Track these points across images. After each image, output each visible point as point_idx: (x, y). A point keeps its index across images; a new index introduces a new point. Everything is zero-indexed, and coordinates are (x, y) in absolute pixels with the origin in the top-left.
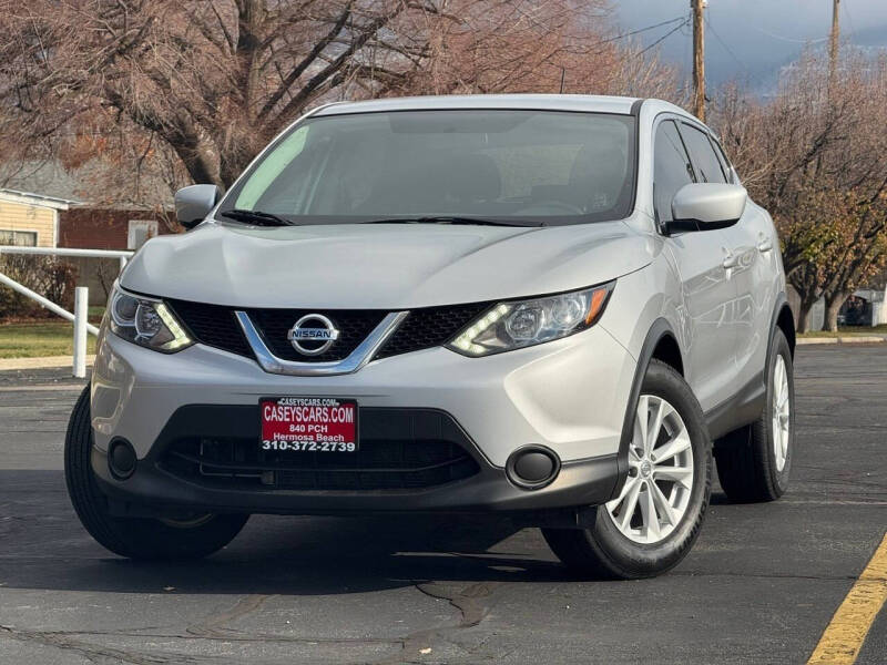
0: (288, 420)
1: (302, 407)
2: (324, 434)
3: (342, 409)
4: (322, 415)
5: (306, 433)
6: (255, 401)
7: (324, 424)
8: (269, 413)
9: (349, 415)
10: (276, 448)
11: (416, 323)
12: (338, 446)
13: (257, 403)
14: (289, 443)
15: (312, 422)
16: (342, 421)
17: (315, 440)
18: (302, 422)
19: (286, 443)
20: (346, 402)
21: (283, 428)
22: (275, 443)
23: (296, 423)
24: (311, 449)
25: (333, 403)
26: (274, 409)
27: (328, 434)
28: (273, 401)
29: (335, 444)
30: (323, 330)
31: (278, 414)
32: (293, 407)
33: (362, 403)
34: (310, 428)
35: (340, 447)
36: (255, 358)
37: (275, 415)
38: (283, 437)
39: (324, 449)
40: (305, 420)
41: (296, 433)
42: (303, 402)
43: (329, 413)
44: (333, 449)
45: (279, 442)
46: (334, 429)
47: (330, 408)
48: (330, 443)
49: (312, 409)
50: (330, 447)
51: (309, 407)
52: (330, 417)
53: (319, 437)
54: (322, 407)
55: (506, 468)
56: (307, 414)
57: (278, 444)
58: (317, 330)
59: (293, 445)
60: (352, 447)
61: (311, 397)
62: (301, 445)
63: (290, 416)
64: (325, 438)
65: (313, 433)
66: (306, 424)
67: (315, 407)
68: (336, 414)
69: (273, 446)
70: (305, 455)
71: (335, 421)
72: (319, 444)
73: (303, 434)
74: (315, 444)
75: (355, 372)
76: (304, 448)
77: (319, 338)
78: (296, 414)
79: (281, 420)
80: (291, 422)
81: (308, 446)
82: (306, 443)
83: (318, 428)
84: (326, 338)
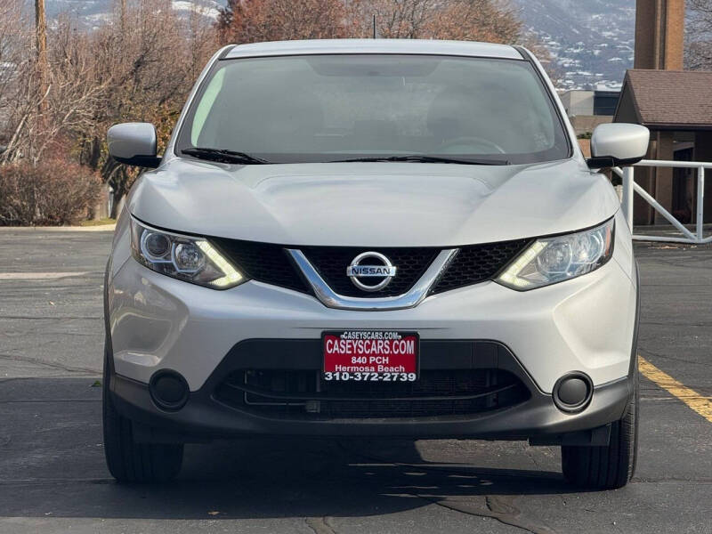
0: (350, 352)
1: (364, 341)
2: (385, 365)
3: (403, 342)
4: (384, 348)
5: (367, 364)
6: (317, 335)
7: (385, 356)
8: (331, 346)
9: (410, 348)
10: (338, 379)
11: (465, 260)
12: (400, 377)
13: (319, 337)
14: (351, 374)
15: (374, 354)
16: (403, 353)
17: (376, 371)
18: (364, 354)
19: (348, 375)
20: (408, 335)
21: (345, 360)
22: (337, 375)
23: (357, 355)
24: (372, 379)
25: (395, 336)
26: (336, 342)
27: (389, 366)
28: (335, 335)
29: (396, 374)
30: (382, 268)
31: (340, 347)
32: (355, 340)
33: (423, 335)
34: (372, 359)
35: (401, 377)
36: (312, 294)
37: (336, 348)
38: (344, 368)
39: (385, 379)
40: (367, 352)
41: (357, 365)
42: (366, 335)
43: (391, 346)
44: (395, 379)
45: (342, 374)
46: (395, 360)
47: (392, 341)
48: (391, 374)
49: (374, 343)
50: (392, 377)
51: (371, 341)
52: (391, 349)
53: (380, 368)
54: (384, 340)
55: (553, 394)
56: (369, 347)
57: (341, 374)
58: (377, 267)
59: (355, 376)
60: (413, 377)
61: (373, 331)
62: (363, 376)
63: (352, 349)
64: (386, 369)
65: (375, 364)
66: (368, 356)
67: (376, 341)
68: (397, 347)
69: (334, 378)
70: (367, 385)
71: (396, 353)
72: (381, 374)
73: (364, 365)
74: (377, 375)
75: (415, 306)
76: (365, 379)
77: (379, 275)
78: (358, 347)
79: (343, 352)
80: (353, 355)
81: (370, 377)
82: (368, 374)
83: (379, 360)
84: (386, 274)
